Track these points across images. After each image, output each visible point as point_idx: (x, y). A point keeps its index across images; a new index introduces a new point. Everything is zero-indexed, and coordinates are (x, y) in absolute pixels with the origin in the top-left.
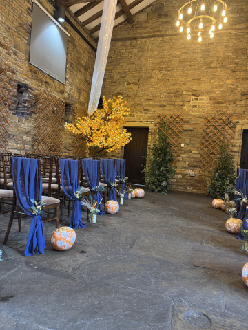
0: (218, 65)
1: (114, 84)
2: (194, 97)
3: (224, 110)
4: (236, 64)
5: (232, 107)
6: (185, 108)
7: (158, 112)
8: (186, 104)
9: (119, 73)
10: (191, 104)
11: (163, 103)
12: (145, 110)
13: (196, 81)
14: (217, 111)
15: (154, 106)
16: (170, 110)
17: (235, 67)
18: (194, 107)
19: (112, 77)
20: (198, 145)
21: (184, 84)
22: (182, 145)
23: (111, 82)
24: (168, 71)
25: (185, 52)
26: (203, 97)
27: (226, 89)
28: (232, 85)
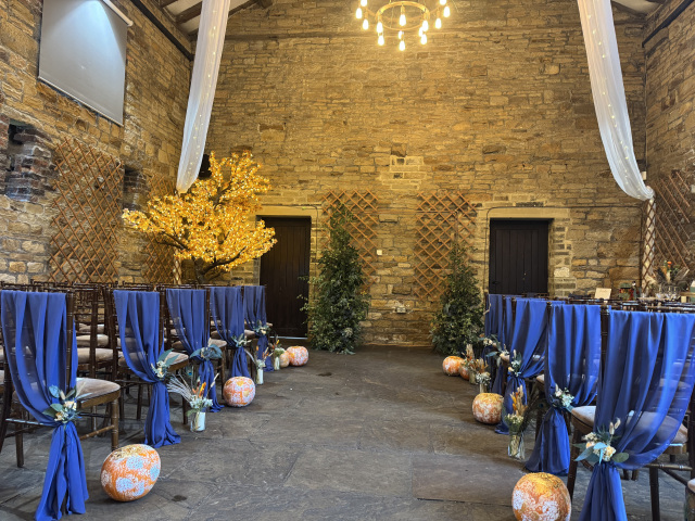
0: (439, 97)
1: (232, 128)
2: (395, 158)
3: (453, 182)
4: (471, 94)
5: (468, 175)
6: (380, 178)
7: (329, 185)
8: (382, 171)
9: (243, 105)
10: (392, 171)
11: (337, 169)
12: (301, 182)
13: (398, 126)
14: (440, 185)
15: (319, 174)
16: (352, 182)
17: (468, 100)
18: (396, 176)
19: (229, 113)
20: (409, 251)
21: (375, 131)
22: (379, 252)
23: (226, 124)
24: (344, 105)
25: (375, 69)
26: (412, 158)
27: (454, 141)
28: (465, 134)
